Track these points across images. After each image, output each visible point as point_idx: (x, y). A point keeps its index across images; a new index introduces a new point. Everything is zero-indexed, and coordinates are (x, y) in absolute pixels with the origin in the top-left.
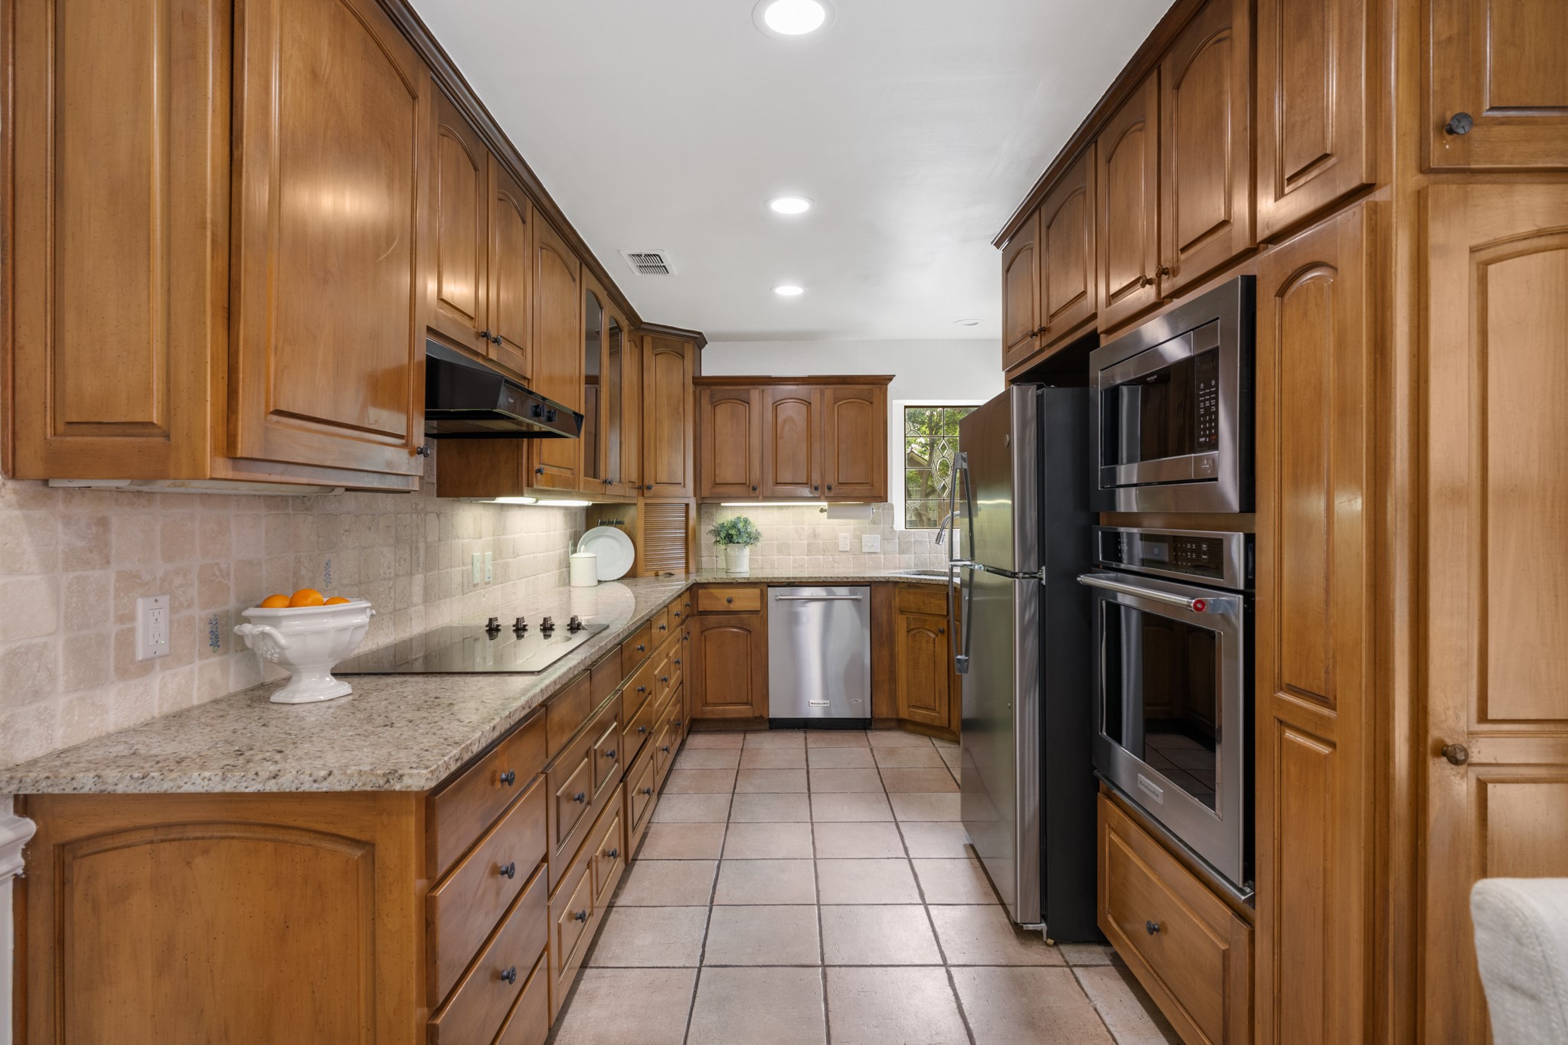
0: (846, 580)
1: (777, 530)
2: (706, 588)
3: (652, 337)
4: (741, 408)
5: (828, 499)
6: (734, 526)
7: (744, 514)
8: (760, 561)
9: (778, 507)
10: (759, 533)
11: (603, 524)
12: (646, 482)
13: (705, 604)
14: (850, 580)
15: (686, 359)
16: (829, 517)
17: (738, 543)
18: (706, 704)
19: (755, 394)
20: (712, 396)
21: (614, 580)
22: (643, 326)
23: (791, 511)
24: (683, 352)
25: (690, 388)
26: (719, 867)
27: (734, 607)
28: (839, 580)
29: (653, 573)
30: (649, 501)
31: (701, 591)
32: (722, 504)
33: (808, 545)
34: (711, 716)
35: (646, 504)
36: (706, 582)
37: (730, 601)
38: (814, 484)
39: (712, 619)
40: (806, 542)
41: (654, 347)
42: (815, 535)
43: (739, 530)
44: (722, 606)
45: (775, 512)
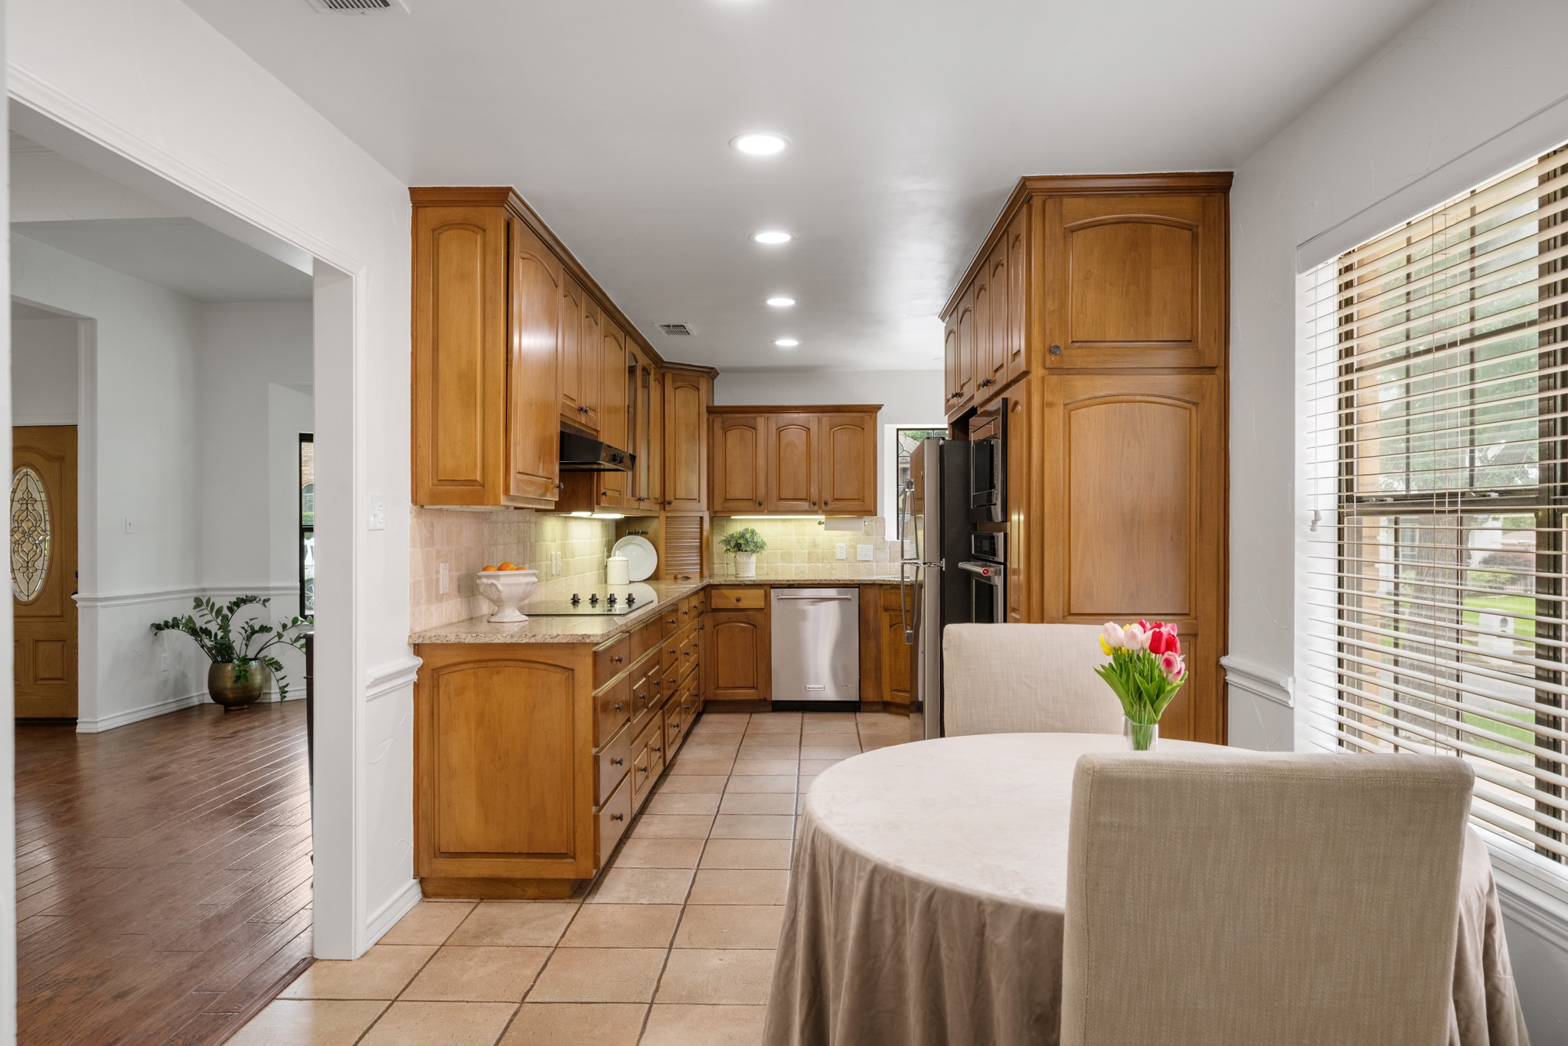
0: (838, 582)
1: (781, 540)
2: (718, 589)
3: (673, 374)
4: (749, 433)
5: (825, 512)
6: (742, 536)
7: (751, 526)
8: (766, 568)
9: (782, 520)
10: (764, 543)
11: (630, 534)
12: (667, 499)
13: (717, 602)
14: (841, 582)
15: (701, 391)
16: (826, 529)
17: (746, 551)
18: (718, 687)
19: (761, 421)
20: (723, 422)
21: (641, 581)
22: (664, 365)
23: (793, 523)
24: (699, 385)
25: (704, 416)
27: (742, 605)
28: (832, 582)
29: (672, 576)
30: (669, 515)
31: (713, 592)
32: (732, 517)
33: (809, 554)
34: (722, 698)
35: (667, 517)
36: (718, 583)
37: (738, 600)
38: (813, 500)
39: (724, 615)
40: (807, 552)
41: (673, 383)
42: (815, 546)
43: (746, 540)
44: (732, 604)
45: (779, 524)
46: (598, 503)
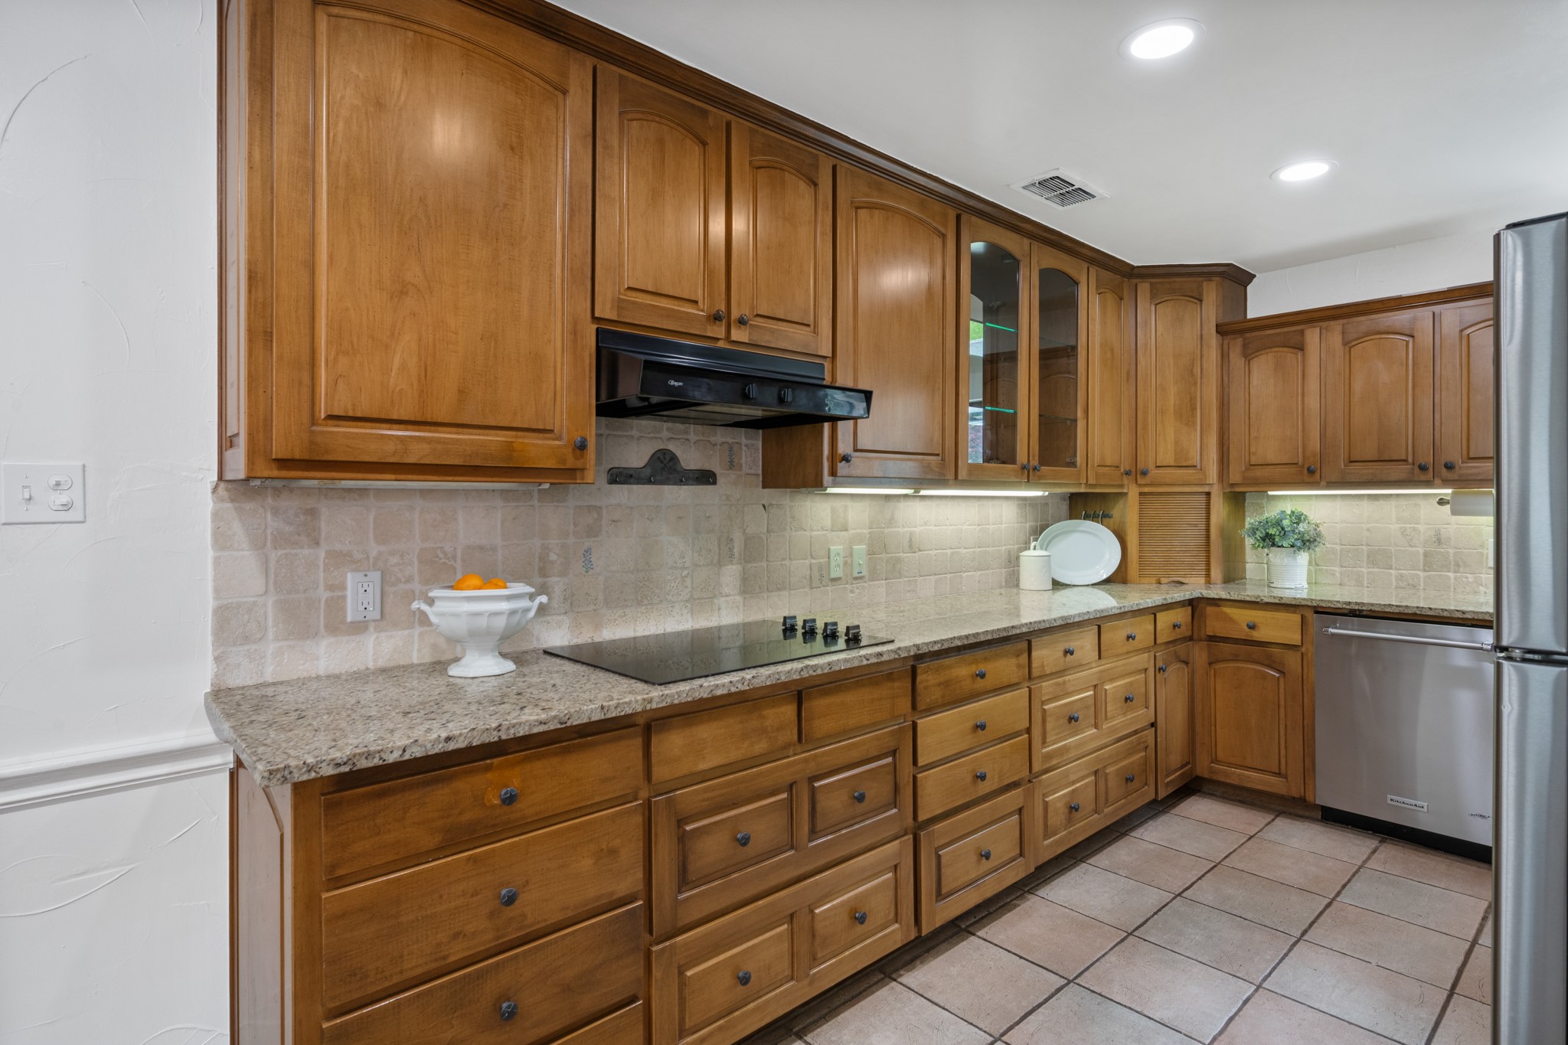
0: (1460, 615)
1: (1368, 530)
2: (1219, 606)
3: (1151, 284)
4: (1290, 357)
5: (1446, 483)
6: (1278, 523)
7: (1301, 507)
8: (1338, 575)
9: (1369, 496)
10: (1319, 535)
11: (1087, 517)
12: (1141, 466)
13: (1213, 627)
14: (1468, 616)
15: (1204, 303)
16: (1454, 512)
17: (1282, 546)
18: (1216, 761)
19: (1312, 336)
20: (1245, 346)
21: (1088, 585)
22: (1135, 271)
23: (1393, 503)
24: (1201, 294)
25: (1213, 340)
26: (1058, 990)
27: (1257, 635)
28: (1446, 614)
29: (1153, 580)
30: (1146, 490)
31: (1210, 610)
32: (1270, 493)
33: (1425, 555)
34: (1222, 779)
35: (1141, 494)
36: (1216, 597)
37: (1252, 627)
38: (1422, 461)
39: (1227, 648)
40: (1421, 551)
41: (1153, 296)
42: (1439, 541)
43: (1283, 529)
44: (1243, 632)
45: (1365, 504)
46: (833, 473)
